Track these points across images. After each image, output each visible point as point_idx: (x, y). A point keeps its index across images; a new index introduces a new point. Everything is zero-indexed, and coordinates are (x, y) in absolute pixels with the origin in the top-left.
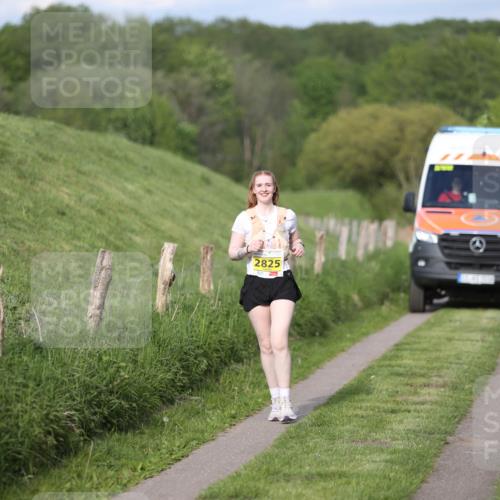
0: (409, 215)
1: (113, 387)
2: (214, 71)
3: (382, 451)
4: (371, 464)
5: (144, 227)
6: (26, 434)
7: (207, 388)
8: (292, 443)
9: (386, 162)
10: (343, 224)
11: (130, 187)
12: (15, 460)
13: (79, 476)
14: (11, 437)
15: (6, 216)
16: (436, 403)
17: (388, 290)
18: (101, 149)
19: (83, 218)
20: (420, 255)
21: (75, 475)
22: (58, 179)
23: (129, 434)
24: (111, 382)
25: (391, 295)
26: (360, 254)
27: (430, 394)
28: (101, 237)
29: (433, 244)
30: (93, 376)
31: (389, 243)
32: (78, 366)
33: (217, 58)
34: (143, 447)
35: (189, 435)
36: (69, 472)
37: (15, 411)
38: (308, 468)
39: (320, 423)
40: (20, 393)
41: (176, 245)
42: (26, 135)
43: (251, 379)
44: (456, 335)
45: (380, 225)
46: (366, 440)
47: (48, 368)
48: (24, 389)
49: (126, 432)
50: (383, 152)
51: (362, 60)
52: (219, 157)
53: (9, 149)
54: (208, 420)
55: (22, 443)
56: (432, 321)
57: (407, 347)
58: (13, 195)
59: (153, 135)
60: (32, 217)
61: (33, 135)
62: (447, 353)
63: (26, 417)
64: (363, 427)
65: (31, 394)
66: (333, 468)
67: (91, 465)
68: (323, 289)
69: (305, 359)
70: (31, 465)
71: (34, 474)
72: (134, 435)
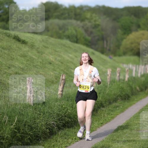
1: (66, 115)
6: (40, 129)
8: (119, 131)
10: (134, 66)
11: (71, 55)
12: (37, 136)
13: (56, 141)
14: (36, 130)
15: (34, 64)
18: (62, 44)
19: (57, 64)
22: (49, 53)
24: (65, 113)
26: (139, 75)
28: (62, 70)
30: (60, 111)
34: (75, 132)
36: (53, 140)
37: (37, 122)
38: (124, 139)
39: (128, 125)
40: (38, 117)
43: (107, 112)
45: (145, 66)
48: (40, 116)
49: (70, 128)
51: (139, 18)
52: (97, 46)
53: (34, 44)
54: (94, 124)
58: (36, 58)
59: (77, 40)
60: (41, 65)
61: (41, 40)
63: (41, 124)
65: (42, 117)
66: (131, 139)
67: (60, 138)
69: (123, 106)
70: (42, 138)
71: (43, 141)
72: (73, 129)
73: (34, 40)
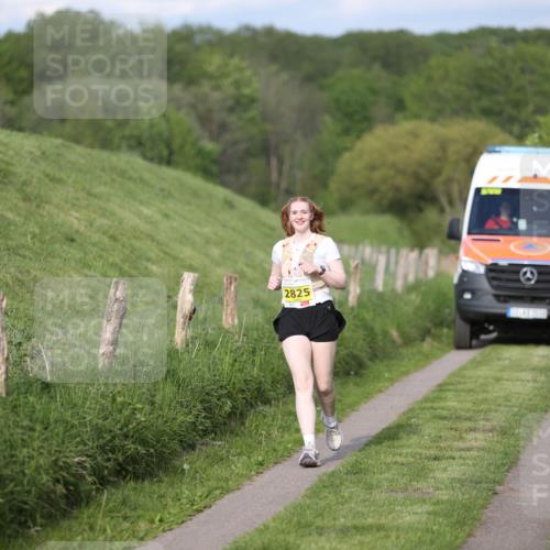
0: (453, 242)
1: (128, 431)
2: (237, 84)
3: (424, 501)
4: (412, 516)
5: (162, 255)
6: (32, 482)
7: (232, 432)
8: (325, 493)
9: (427, 185)
10: (380, 252)
12: (21, 511)
13: (92, 528)
14: (16, 486)
15: (10, 243)
16: (483, 449)
17: (429, 325)
18: (113, 169)
19: (94, 245)
20: (466, 286)
21: (87, 528)
22: (66, 202)
23: (146, 483)
24: (126, 425)
25: (433, 331)
26: (399, 285)
27: (477, 440)
28: (114, 265)
29: (480, 275)
30: (106, 419)
31: (431, 274)
32: (90, 408)
33: (240, 69)
34: (161, 496)
35: (212, 483)
36: (80, 524)
37: (21, 458)
38: (342, 520)
39: (356, 470)
40: (25, 437)
41: (196, 275)
42: (31, 153)
43: (279, 422)
44: (506, 375)
45: (421, 253)
46: (406, 489)
47: (56, 411)
48: (31, 433)
49: (143, 480)
50: (424, 174)
51: (400, 72)
52: (243, 178)
53: (11, 168)
55: (29, 492)
56: (479, 359)
57: (451, 387)
58: (17, 219)
59: (171, 153)
60: (38, 244)
61: (38, 153)
62: (495, 394)
63: (33, 463)
64: (403, 475)
65: (39, 437)
66: (370, 521)
67: (104, 516)
68: (359, 323)
70: (38, 516)
71: (41, 526)
72: (152, 483)
73: (11, 153)
